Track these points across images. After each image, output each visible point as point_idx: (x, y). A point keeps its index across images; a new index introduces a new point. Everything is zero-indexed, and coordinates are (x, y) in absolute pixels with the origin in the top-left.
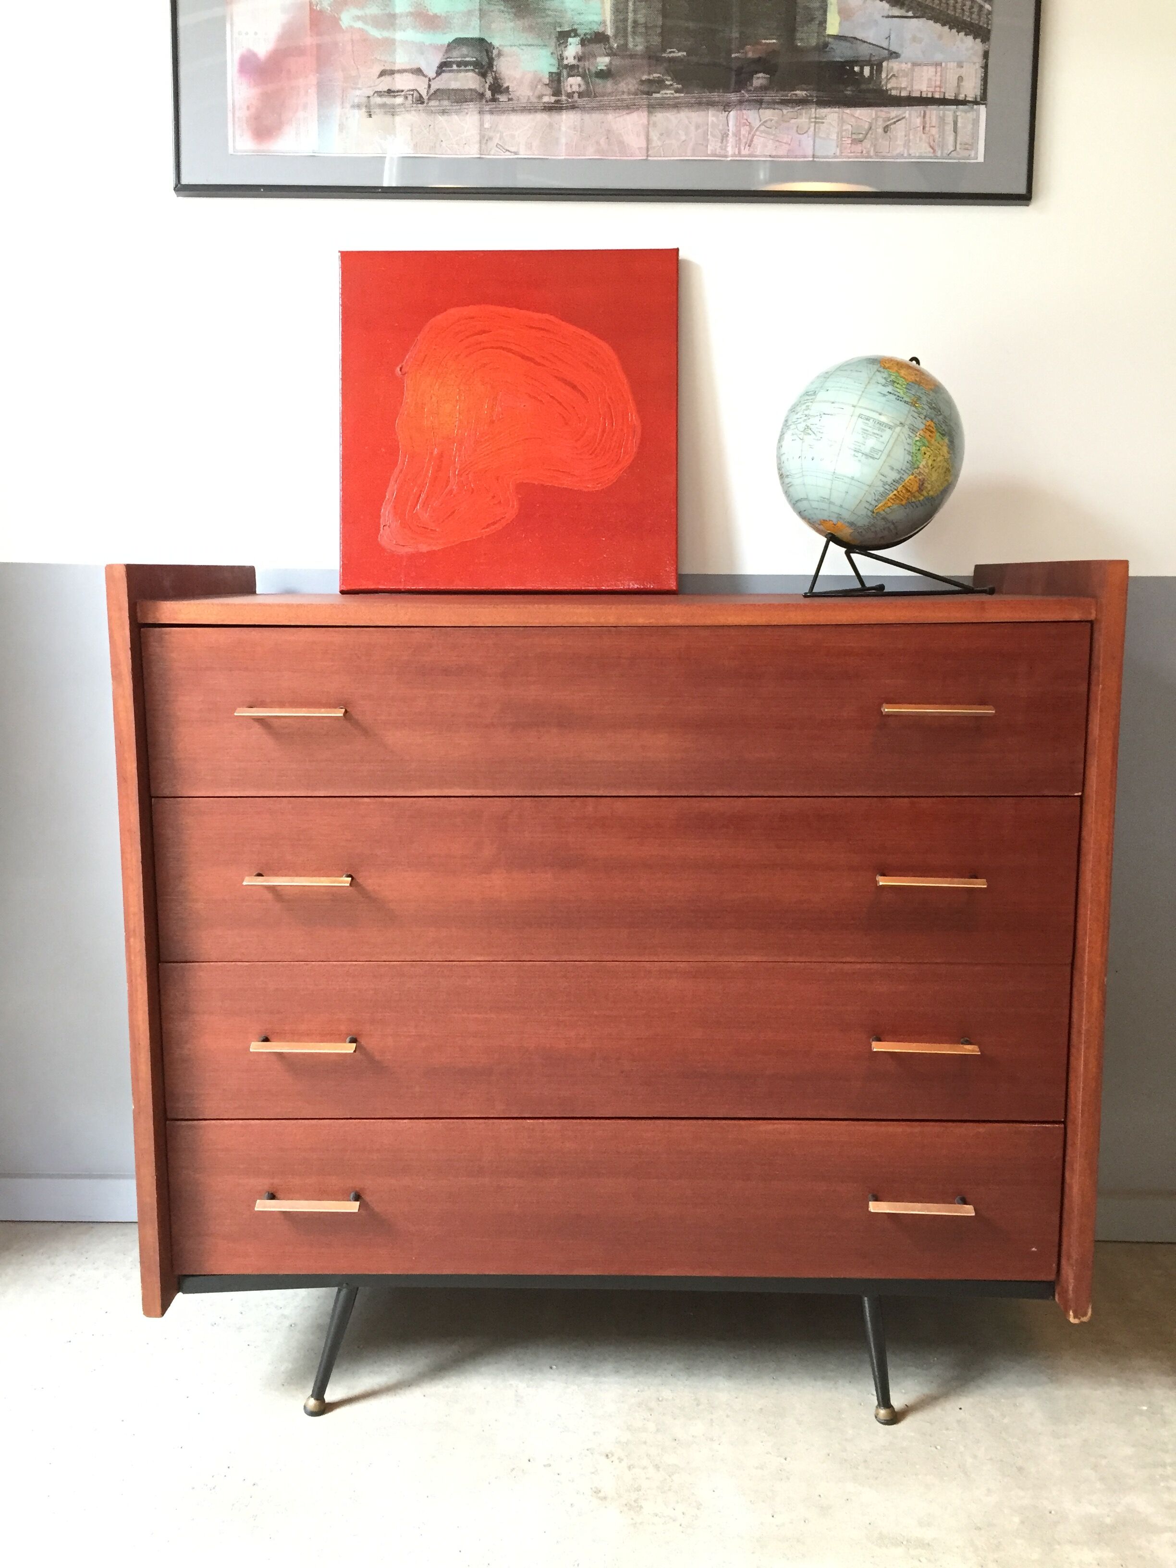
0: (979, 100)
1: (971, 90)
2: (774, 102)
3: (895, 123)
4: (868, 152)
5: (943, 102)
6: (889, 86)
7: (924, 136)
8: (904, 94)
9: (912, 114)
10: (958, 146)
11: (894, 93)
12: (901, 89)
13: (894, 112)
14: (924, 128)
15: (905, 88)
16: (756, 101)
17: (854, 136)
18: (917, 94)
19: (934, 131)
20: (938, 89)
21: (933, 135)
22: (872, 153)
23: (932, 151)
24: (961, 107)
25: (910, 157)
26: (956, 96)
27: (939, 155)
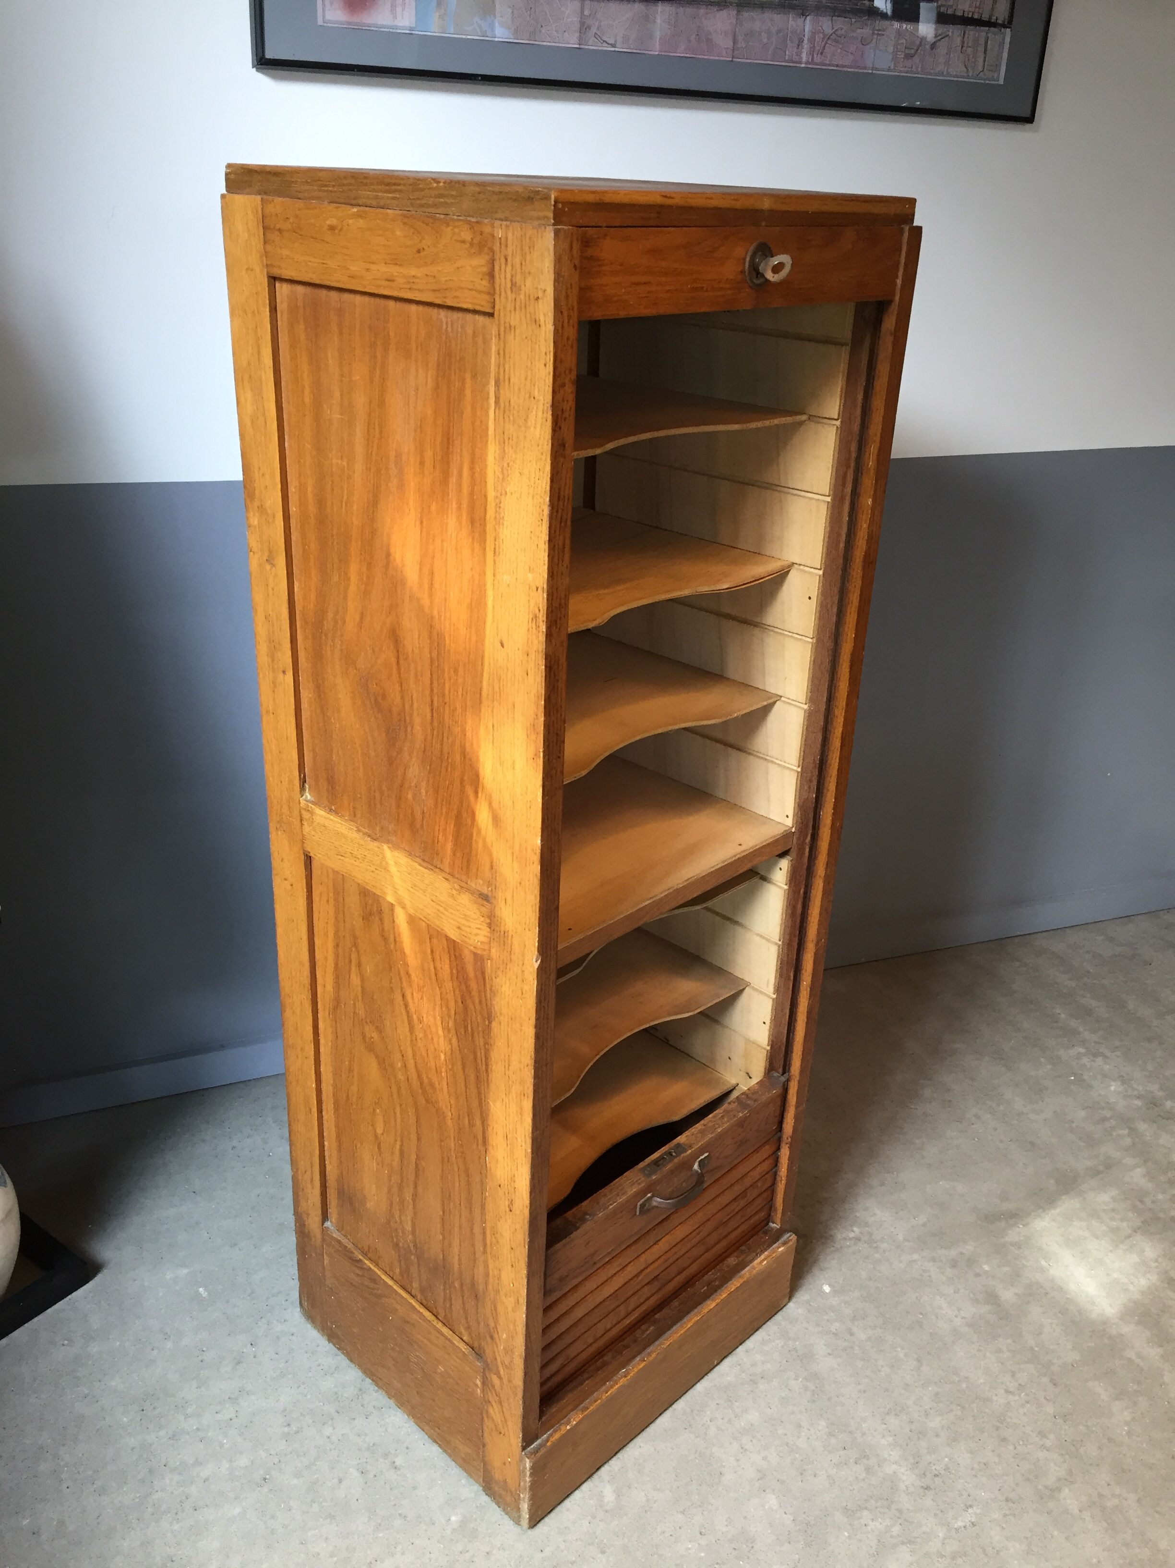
0: (1006, 23)
1: (1001, 13)
3: (941, 40)
4: (917, 68)
5: (978, 23)
7: (961, 56)
8: (950, 12)
9: (954, 32)
10: (986, 69)
11: (943, 9)
12: (948, 6)
13: (941, 29)
14: (962, 47)
15: (951, 7)
16: (830, 7)
17: (907, 51)
18: (959, 13)
19: (969, 50)
20: (977, 11)
21: (968, 55)
22: (919, 69)
23: (965, 69)
24: (992, 29)
25: (948, 74)
26: (990, 17)
27: (970, 75)
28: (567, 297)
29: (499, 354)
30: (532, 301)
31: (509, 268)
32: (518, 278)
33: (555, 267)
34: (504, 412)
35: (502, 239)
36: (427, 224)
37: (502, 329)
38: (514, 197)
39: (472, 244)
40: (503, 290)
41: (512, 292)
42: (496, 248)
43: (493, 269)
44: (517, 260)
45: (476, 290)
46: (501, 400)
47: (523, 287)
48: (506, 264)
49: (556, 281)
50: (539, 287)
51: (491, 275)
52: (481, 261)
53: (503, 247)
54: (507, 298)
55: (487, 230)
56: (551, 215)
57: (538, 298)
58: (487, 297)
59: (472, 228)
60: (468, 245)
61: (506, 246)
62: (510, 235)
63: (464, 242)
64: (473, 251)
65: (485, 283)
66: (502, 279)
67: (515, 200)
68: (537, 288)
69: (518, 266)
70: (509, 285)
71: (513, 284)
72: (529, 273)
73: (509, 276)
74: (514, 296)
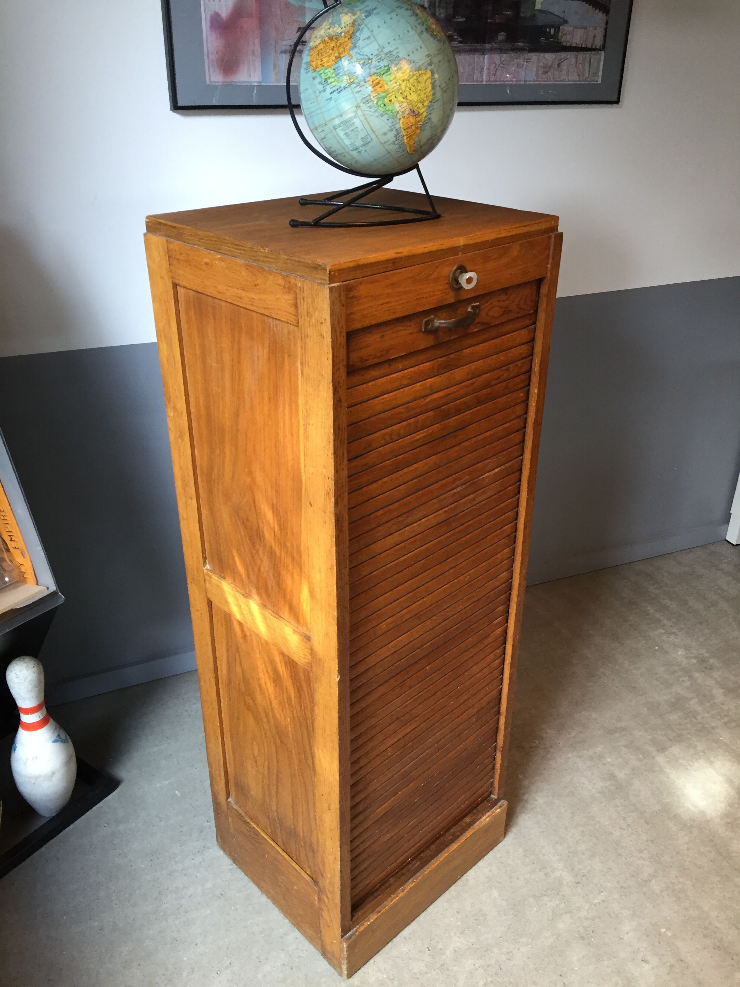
0: (601, 48)
1: (598, 43)
2: (507, 50)
3: (563, 61)
4: (550, 78)
5: (586, 49)
6: (562, 40)
7: (576, 69)
8: (568, 45)
9: (571, 56)
10: (590, 75)
11: (564, 44)
12: (567, 42)
13: (563, 55)
14: (576, 64)
15: (569, 41)
16: (499, 49)
17: (544, 69)
18: (574, 45)
19: (580, 66)
20: (584, 42)
21: (580, 68)
22: (552, 79)
23: (578, 78)
24: (593, 52)
25: (569, 81)
26: (592, 45)
27: (581, 80)
28: (339, 322)
29: (302, 348)
30: (319, 323)
31: (305, 304)
32: (311, 310)
33: (331, 308)
34: (306, 379)
35: (301, 288)
36: (259, 272)
37: (303, 336)
38: (307, 266)
39: (284, 287)
40: (302, 315)
41: (307, 316)
42: (298, 291)
43: (297, 303)
44: (310, 300)
45: (288, 312)
46: (305, 373)
47: (313, 316)
48: (304, 301)
49: (332, 315)
50: (323, 317)
51: (296, 306)
52: (289, 298)
53: (302, 293)
54: (305, 319)
55: (293, 281)
56: (328, 279)
57: (322, 323)
58: (294, 317)
59: (284, 278)
60: (282, 287)
61: (304, 292)
62: (305, 287)
63: (280, 285)
64: (285, 291)
65: (292, 310)
66: (303, 309)
67: (307, 267)
68: (321, 317)
69: (310, 303)
70: (306, 313)
71: (308, 313)
72: (317, 308)
73: (305, 308)
74: (309, 319)
